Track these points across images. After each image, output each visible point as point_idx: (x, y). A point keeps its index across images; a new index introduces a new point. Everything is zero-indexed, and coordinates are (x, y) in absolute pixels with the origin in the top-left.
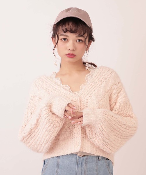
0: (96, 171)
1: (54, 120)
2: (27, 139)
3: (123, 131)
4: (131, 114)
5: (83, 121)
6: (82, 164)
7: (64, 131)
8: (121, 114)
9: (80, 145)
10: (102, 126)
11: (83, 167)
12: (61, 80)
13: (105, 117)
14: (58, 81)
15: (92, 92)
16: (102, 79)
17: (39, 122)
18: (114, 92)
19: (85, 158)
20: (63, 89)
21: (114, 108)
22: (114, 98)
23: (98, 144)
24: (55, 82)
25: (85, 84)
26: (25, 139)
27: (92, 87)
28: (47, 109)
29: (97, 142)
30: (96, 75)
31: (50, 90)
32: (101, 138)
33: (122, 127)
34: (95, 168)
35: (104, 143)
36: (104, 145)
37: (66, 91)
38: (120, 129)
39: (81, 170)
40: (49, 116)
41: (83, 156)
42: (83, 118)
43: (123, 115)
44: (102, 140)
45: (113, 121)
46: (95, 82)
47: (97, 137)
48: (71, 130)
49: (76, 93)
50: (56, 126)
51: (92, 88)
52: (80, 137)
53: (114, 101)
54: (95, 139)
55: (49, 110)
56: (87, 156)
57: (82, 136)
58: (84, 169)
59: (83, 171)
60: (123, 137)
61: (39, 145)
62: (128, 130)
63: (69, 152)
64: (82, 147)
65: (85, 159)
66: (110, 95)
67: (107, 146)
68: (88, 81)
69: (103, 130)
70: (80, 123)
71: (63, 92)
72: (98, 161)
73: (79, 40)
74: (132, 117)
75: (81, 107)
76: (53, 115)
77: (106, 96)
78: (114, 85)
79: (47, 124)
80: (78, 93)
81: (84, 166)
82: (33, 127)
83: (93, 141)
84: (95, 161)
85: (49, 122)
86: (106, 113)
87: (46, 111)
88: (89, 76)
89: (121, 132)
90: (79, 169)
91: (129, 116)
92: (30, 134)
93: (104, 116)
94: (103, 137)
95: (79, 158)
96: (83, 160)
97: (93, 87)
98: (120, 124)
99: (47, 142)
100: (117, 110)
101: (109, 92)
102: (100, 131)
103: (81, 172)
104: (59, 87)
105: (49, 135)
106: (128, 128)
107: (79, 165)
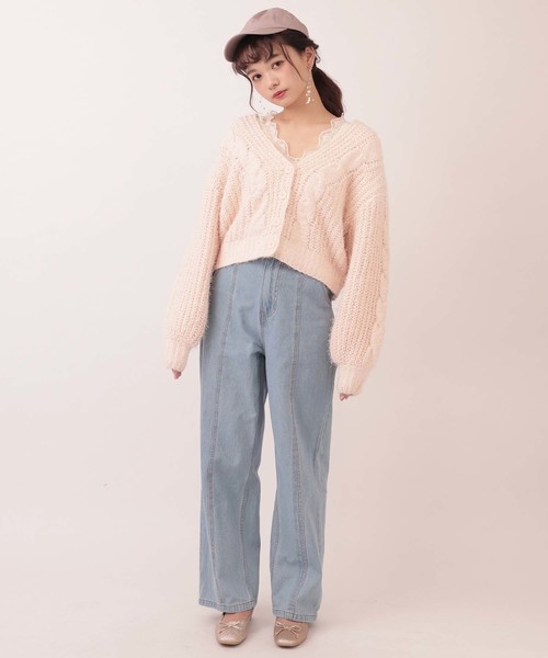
14: (273, 129)
15: (321, 165)
16: (348, 146)
20: (273, 146)
24: (268, 130)
25: (316, 148)
30: (340, 137)
37: (277, 152)
46: (334, 148)
49: (294, 160)
68: (321, 143)
71: (271, 152)
73: (278, 64)
80: (298, 160)
88: (327, 134)
104: (269, 141)
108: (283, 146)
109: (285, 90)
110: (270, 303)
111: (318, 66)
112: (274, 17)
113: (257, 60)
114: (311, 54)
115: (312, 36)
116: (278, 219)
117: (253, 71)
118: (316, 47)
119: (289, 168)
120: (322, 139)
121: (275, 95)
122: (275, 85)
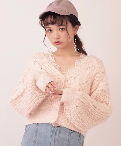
0: (68, 141)
1: (36, 93)
2: (14, 103)
3: (96, 115)
4: (107, 102)
5: (62, 98)
6: (56, 133)
7: (46, 103)
8: (98, 100)
9: (57, 117)
10: (77, 106)
11: (56, 136)
12: (55, 59)
13: (82, 99)
14: (53, 60)
15: (77, 75)
16: (89, 66)
17: (25, 91)
18: (96, 80)
19: (59, 128)
20: (54, 67)
21: (94, 93)
22: (95, 85)
23: (71, 120)
24: (50, 60)
25: (74, 67)
26: (13, 102)
27: (78, 71)
28: (32, 82)
29: (71, 118)
30: (85, 62)
31: (43, 66)
32: (75, 116)
33: (95, 111)
34: (68, 138)
35: (76, 121)
36: (76, 122)
37: (56, 70)
38: (94, 112)
39: (55, 138)
40: (33, 89)
41: (58, 127)
42: (62, 96)
43: (101, 101)
44: (75, 117)
45: (88, 104)
46: (82, 67)
47: (72, 114)
48: (52, 103)
49: (63, 74)
50: (38, 98)
51: (78, 73)
52: (58, 110)
53: (94, 87)
54: (69, 115)
55: (34, 84)
56: (61, 127)
57: (59, 110)
58: (57, 138)
59: (56, 140)
60: (96, 120)
61: (22, 110)
62: (101, 115)
63: (47, 122)
64: (58, 120)
65: (59, 130)
66: (93, 81)
67: (78, 123)
68: (76, 65)
69: (77, 109)
70: (58, 99)
71: (53, 70)
72: (70, 133)
74: (108, 105)
75: (64, 85)
76: (36, 89)
77: (88, 81)
78: (98, 74)
79: (30, 95)
80: (66, 73)
81: (58, 135)
82: (20, 94)
83: (68, 117)
84: (68, 133)
85: (32, 94)
86: (83, 96)
87: (31, 84)
88: (79, 61)
89: (95, 115)
90: (53, 137)
91: (105, 103)
92: (17, 99)
93: (80, 98)
94: (76, 115)
95: (54, 128)
96: (57, 130)
97: (80, 72)
98: (94, 108)
99: (28, 110)
100: (95, 95)
101: (92, 78)
102: (74, 110)
103: (55, 141)
104: (52, 65)
105: (31, 104)
106: (101, 113)
107: (53, 134)
108: (58, 67)
109: (62, 42)
114: (77, 28)
120: (76, 63)
121: (56, 42)
122: (58, 38)
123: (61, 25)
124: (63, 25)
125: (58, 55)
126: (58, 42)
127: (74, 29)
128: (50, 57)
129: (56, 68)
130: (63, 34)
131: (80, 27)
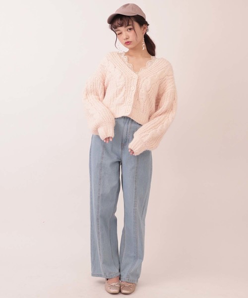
14: (126, 59)
68: (148, 66)
73: (130, 29)
88: (150, 62)
104: (125, 64)
108: (130, 66)
109: (131, 42)
110: (126, 139)
111: (147, 33)
112: (132, 8)
113: (121, 25)
114: (145, 28)
115: (147, 20)
116: (131, 99)
117: (119, 30)
118: (148, 25)
119: (135, 76)
120: (148, 64)
121: (126, 43)
122: (127, 38)
123: (128, 25)
124: (130, 25)
125: (130, 56)
126: (128, 42)
127: (143, 29)
128: (123, 56)
129: (129, 68)
130: (131, 34)
131: (148, 27)
